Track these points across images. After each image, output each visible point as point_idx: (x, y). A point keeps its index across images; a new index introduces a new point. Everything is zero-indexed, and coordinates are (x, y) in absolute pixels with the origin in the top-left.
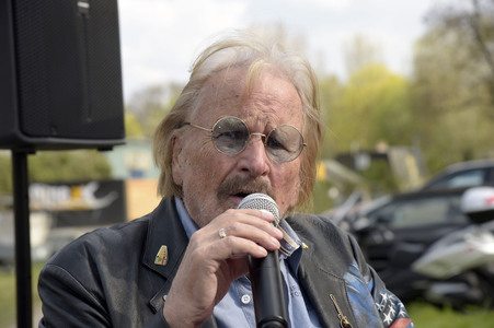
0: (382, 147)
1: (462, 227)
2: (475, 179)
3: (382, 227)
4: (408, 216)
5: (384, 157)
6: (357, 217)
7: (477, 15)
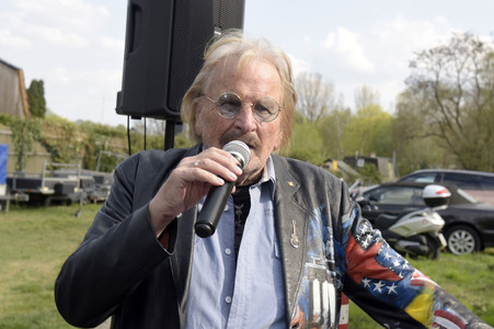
0: (373, 156)
1: (422, 207)
2: (431, 180)
3: (372, 202)
4: (388, 198)
5: (375, 161)
6: (357, 195)
7: (437, 82)
